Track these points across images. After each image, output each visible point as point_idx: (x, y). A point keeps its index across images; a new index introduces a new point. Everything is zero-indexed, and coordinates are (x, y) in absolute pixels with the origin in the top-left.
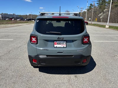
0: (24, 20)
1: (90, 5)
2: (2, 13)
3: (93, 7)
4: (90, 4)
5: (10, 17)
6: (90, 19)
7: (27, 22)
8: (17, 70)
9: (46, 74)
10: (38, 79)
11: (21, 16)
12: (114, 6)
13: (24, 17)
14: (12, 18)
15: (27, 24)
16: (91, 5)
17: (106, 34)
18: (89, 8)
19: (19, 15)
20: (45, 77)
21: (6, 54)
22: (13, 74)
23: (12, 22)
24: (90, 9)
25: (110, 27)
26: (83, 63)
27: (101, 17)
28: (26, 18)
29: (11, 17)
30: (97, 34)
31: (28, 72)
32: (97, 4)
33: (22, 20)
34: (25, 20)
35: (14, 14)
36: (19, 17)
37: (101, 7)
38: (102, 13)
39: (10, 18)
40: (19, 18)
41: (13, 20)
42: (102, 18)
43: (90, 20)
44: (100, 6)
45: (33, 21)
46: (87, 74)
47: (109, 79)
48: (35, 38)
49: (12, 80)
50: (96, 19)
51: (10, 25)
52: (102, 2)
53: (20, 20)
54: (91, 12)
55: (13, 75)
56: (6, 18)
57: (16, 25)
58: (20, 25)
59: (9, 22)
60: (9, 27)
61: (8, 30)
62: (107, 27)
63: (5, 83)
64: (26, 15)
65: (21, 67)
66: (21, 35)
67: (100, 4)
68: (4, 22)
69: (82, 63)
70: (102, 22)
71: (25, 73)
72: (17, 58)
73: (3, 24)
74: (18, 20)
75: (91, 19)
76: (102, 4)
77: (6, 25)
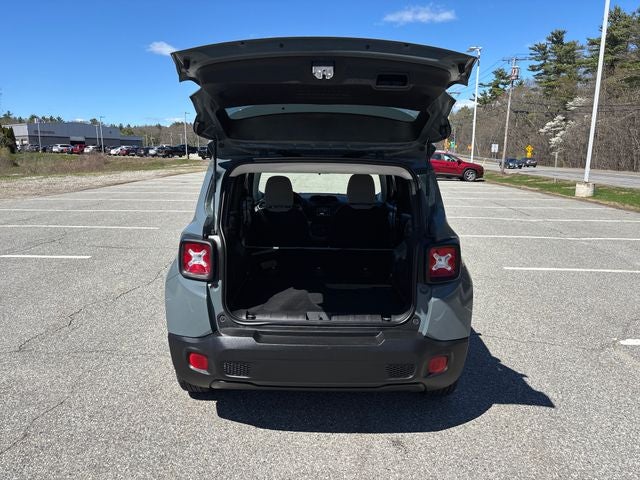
0: (147, 151)
1: (492, 78)
2: (33, 117)
3: (508, 87)
4: (496, 68)
5: (73, 138)
6: (495, 148)
7: (162, 165)
8: (112, 408)
9: (253, 427)
10: (213, 453)
11: (130, 131)
12: (624, 83)
13: (145, 138)
14: (82, 145)
15: (162, 172)
16: (500, 74)
17: (575, 229)
18: (487, 89)
19: (121, 127)
20: (247, 445)
21: (57, 328)
22: (93, 425)
23: (85, 163)
24: (495, 97)
25: (599, 193)
26: (429, 374)
27: (553, 140)
28: (157, 142)
29: (81, 139)
30: (526, 228)
31: (163, 419)
32: (533, 69)
33: (135, 152)
34: (152, 152)
35: (94, 121)
36: (120, 136)
37: (553, 87)
38: (560, 117)
39: (73, 143)
40: (123, 142)
41: (86, 150)
42: (559, 145)
43: (498, 156)
44: (550, 80)
45: (195, 156)
46: (456, 431)
47: (561, 458)
48: (203, 253)
49: (87, 454)
50: (529, 148)
51: (71, 180)
52: (559, 61)
53: (128, 153)
54: (500, 113)
55: (89, 432)
56: (55, 144)
57: (103, 178)
58: (123, 179)
59: (66, 164)
60: (69, 190)
61: (61, 204)
62: (583, 191)
63: (52, 468)
64: (159, 127)
65: (129, 397)
66: (129, 233)
67: (546, 73)
68: (41, 163)
69: (422, 373)
70: (561, 165)
71: (151, 424)
72: (111, 352)
73: (34, 173)
74: (113, 152)
75: (500, 149)
76: (558, 72)
77: (51, 179)
